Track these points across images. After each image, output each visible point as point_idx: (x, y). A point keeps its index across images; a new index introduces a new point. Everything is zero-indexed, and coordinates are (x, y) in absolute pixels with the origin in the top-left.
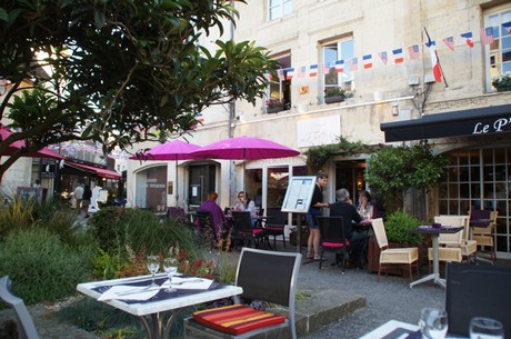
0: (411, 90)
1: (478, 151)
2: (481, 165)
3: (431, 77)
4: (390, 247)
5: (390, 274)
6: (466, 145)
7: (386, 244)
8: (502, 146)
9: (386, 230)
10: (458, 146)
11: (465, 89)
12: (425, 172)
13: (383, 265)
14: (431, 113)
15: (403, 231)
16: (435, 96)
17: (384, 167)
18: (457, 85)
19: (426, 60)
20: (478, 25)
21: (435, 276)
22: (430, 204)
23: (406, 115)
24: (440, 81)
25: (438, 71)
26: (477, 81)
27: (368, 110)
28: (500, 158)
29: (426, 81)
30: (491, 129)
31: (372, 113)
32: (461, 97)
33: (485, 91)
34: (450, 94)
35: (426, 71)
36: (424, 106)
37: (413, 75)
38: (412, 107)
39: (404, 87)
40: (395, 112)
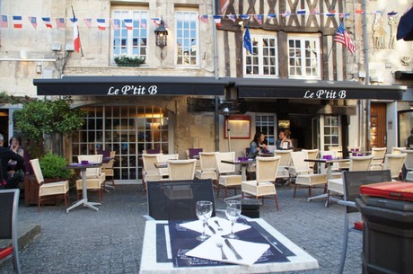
0: (54, 54)
1: (102, 107)
2: (104, 118)
3: (71, 47)
4: (46, 182)
5: (45, 205)
6: (94, 102)
7: (43, 180)
8: (118, 105)
9: (42, 169)
10: (89, 102)
11: (96, 60)
12: (71, 121)
13: (42, 197)
14: (69, 75)
15: (55, 168)
16: (73, 62)
17: (37, 117)
18: (90, 56)
19: (68, 33)
20: (108, 15)
21: (84, 201)
22: (66, 147)
23: (49, 75)
24: (78, 51)
25: (77, 43)
26: (104, 56)
27: (14, 66)
28: (116, 114)
29: (67, 49)
30: (120, 92)
31: (18, 69)
32: (92, 66)
33: (109, 64)
34: (84, 63)
35: (67, 41)
36: (64, 68)
37: (56, 42)
38: (53, 68)
39: (48, 50)
40: (39, 70)
